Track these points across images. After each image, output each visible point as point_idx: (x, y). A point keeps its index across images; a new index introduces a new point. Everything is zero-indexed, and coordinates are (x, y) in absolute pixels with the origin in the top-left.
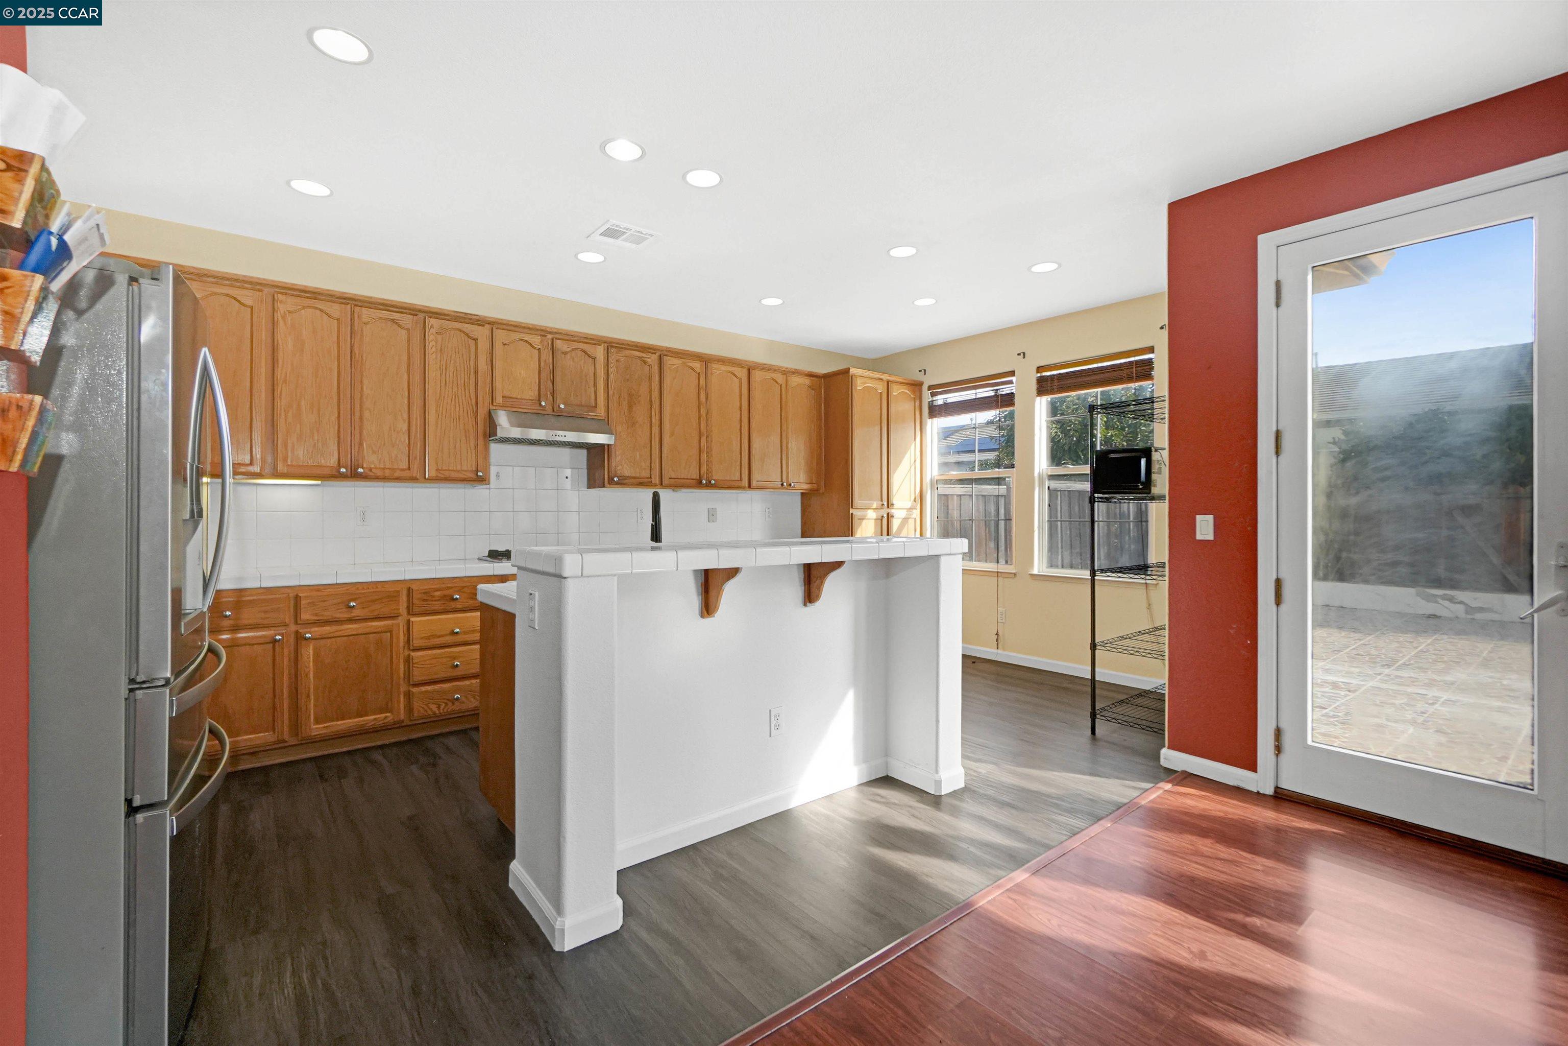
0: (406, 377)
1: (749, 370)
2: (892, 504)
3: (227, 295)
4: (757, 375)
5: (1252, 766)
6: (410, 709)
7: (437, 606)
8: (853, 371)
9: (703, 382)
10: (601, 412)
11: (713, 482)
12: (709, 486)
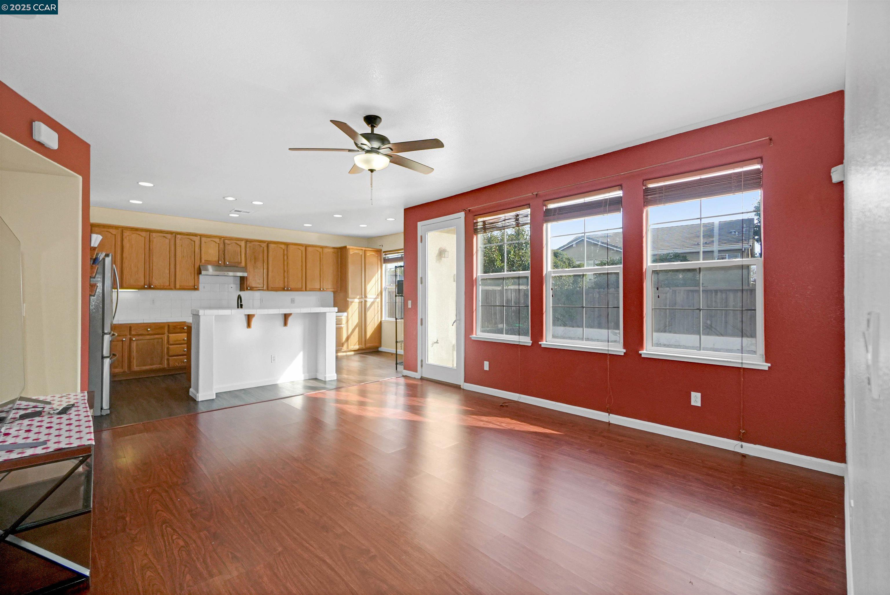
0: (169, 255)
1: (306, 247)
2: (367, 297)
3: (107, 231)
4: (309, 249)
5: (416, 371)
6: (168, 364)
7: (179, 330)
8: (348, 247)
9: (286, 252)
10: (243, 264)
11: (289, 289)
12: (288, 290)
